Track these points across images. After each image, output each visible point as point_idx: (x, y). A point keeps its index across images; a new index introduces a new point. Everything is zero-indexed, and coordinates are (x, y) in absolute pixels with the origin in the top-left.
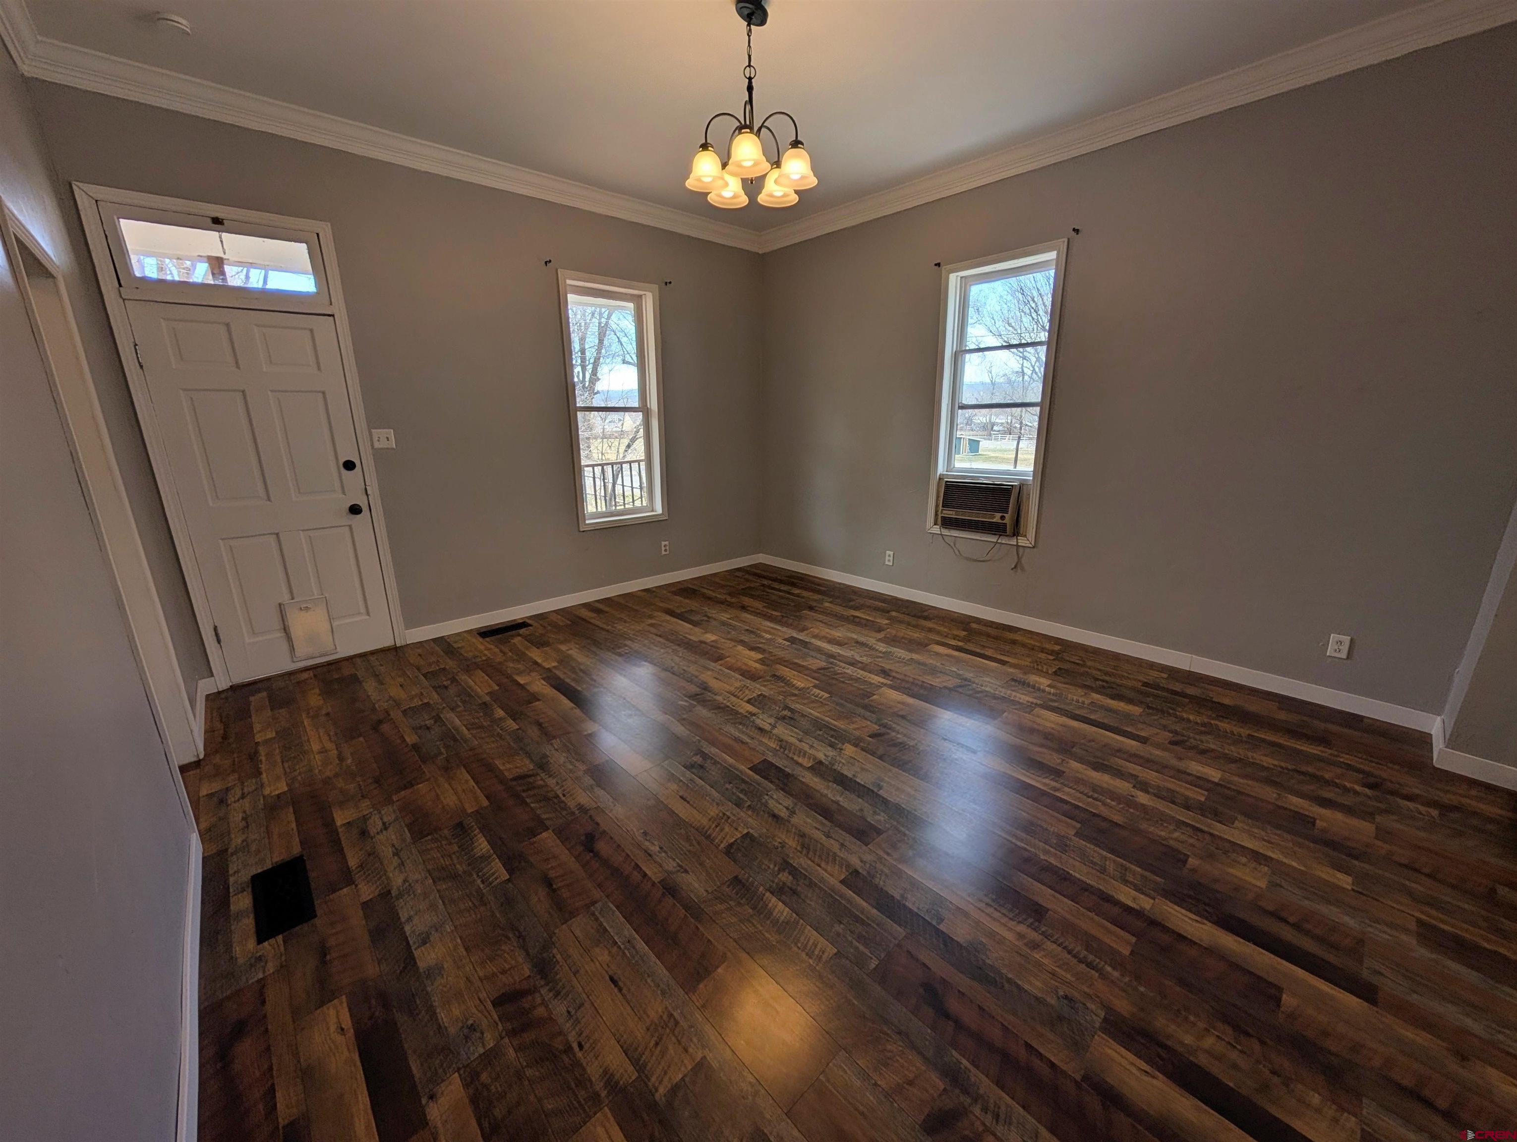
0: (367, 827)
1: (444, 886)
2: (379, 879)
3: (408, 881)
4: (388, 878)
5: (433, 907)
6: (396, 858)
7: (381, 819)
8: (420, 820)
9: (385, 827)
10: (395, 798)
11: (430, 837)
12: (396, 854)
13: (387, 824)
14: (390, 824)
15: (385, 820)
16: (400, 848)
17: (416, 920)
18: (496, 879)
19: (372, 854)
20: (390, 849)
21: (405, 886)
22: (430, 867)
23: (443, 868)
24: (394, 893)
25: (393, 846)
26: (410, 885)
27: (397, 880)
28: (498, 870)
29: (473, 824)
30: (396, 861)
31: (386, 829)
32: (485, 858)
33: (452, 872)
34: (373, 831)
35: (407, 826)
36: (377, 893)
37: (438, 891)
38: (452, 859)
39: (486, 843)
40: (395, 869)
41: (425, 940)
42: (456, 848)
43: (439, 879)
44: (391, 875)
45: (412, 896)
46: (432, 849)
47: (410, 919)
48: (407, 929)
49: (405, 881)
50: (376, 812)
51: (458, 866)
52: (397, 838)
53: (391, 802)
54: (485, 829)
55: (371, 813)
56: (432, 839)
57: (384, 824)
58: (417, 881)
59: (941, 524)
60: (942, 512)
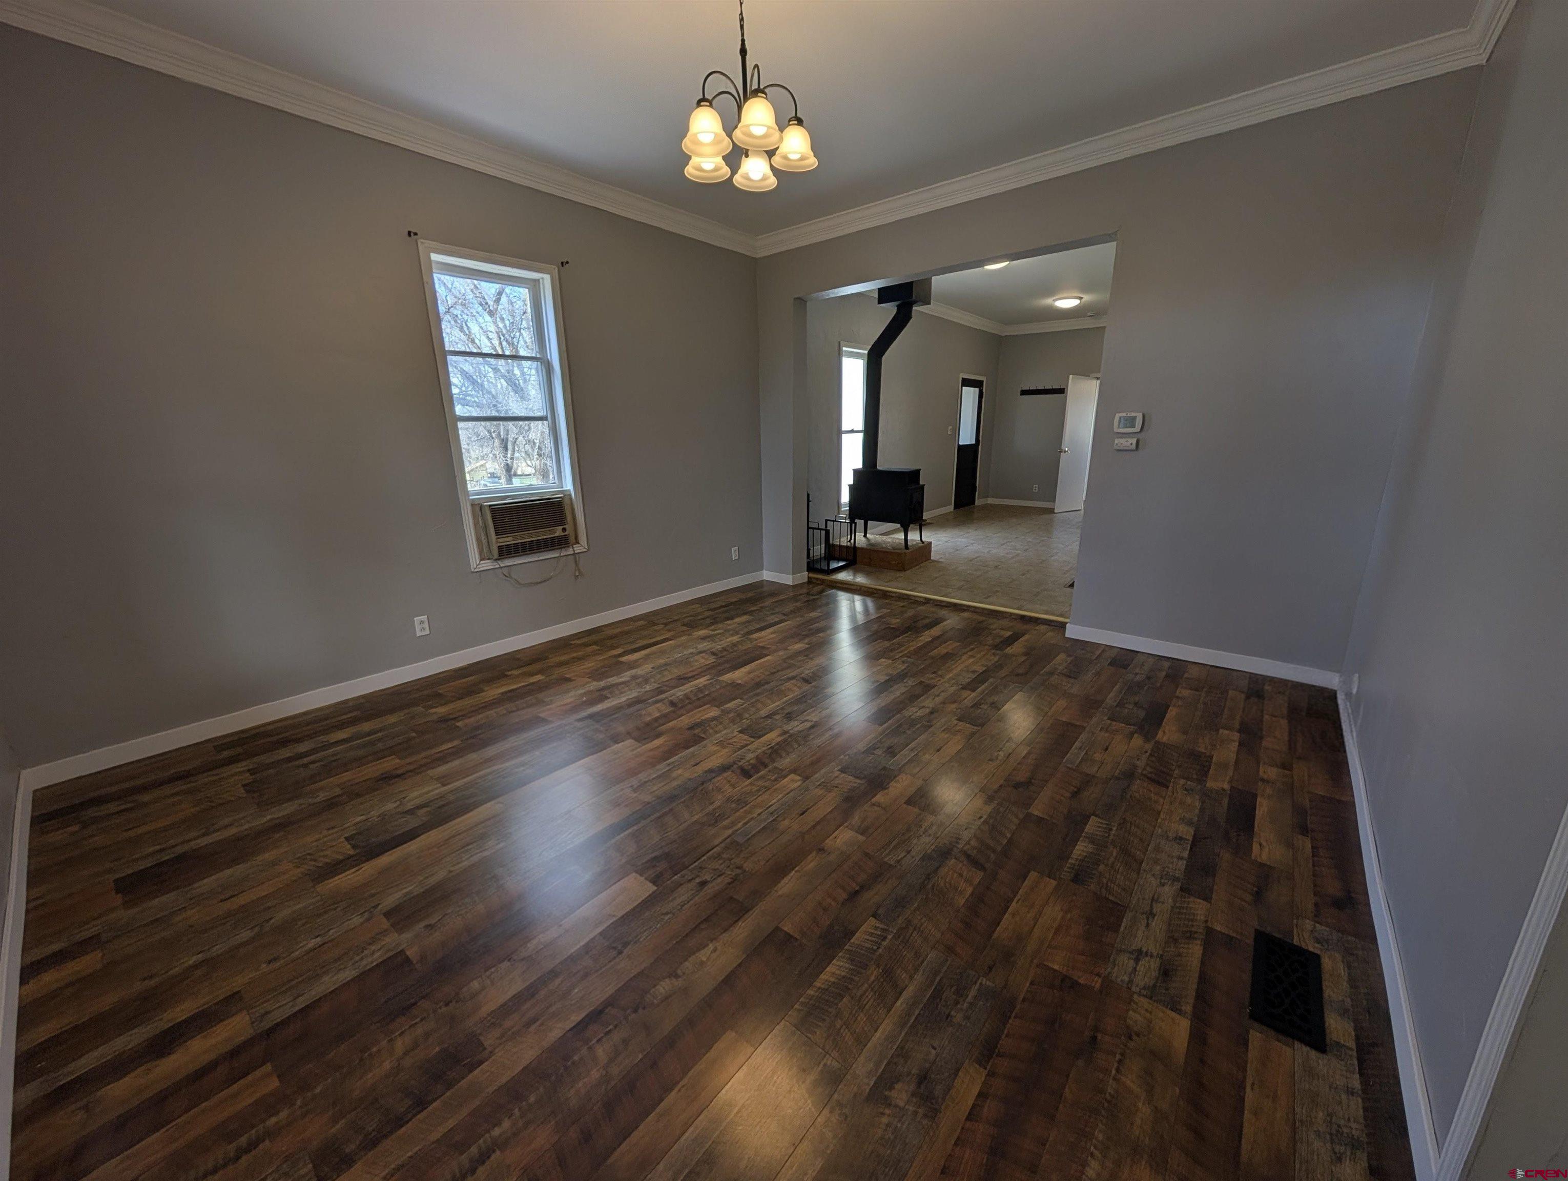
0: (1157, 979)
1: (1138, 853)
2: (1183, 908)
3: (1161, 883)
4: (1175, 901)
5: (1158, 849)
6: (1154, 911)
7: (1135, 969)
8: (1100, 923)
9: (1139, 955)
10: (1097, 983)
11: (1111, 898)
12: (1151, 914)
13: (1134, 957)
14: (1131, 953)
15: (1132, 963)
16: (1144, 916)
17: (1176, 853)
18: (1101, 823)
19: (1172, 939)
20: (1154, 924)
21: (1166, 881)
22: (1134, 875)
23: (1126, 864)
24: (1177, 885)
25: (1148, 925)
26: (1162, 878)
27: (1168, 891)
28: (1092, 826)
29: (1066, 869)
30: (1157, 908)
31: (1140, 951)
32: (1092, 840)
33: (1122, 856)
34: (1154, 964)
35: (1117, 931)
36: (1192, 899)
37: (1144, 854)
38: (1113, 863)
39: (1077, 847)
40: (1163, 903)
41: (1179, 839)
42: (1101, 867)
43: (1136, 860)
44: (1170, 900)
45: (1166, 869)
46: (1119, 885)
47: (1181, 858)
48: (1186, 854)
49: (1163, 885)
50: (1134, 989)
51: (1114, 854)
52: (1138, 929)
53: (1108, 983)
54: (1064, 856)
55: (1140, 994)
56: (1110, 894)
57: (1137, 960)
58: (1153, 875)
59: (496, 556)
60: (497, 542)
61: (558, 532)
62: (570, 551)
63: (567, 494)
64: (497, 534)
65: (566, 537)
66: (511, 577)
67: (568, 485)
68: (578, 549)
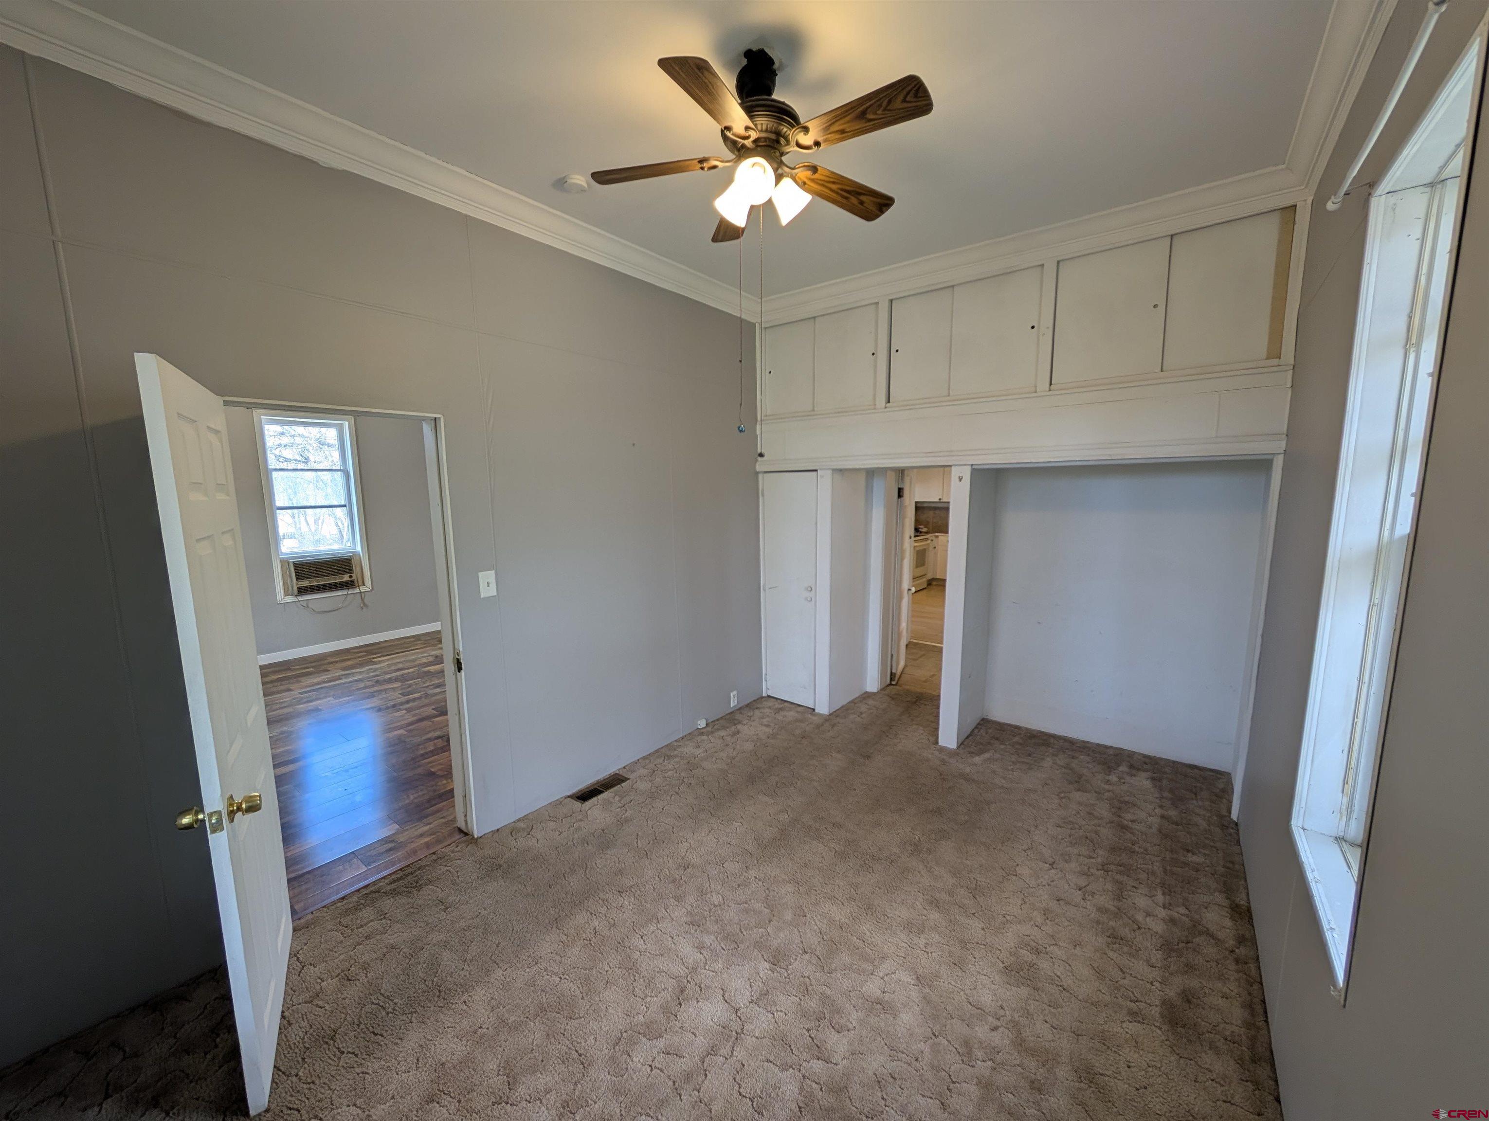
59: (296, 592)
60: (297, 584)
61: (346, 578)
62: (357, 591)
63: (355, 554)
64: (297, 579)
65: (352, 582)
66: (308, 607)
67: (359, 548)
68: (363, 589)
